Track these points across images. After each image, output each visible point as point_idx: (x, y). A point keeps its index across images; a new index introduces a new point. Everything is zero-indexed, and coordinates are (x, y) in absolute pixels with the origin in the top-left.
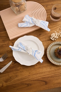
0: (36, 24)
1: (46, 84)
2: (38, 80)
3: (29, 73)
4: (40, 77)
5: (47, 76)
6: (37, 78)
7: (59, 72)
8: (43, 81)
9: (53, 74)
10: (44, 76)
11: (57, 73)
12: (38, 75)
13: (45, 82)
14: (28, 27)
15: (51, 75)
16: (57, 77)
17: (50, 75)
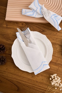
0: (44, 16)
1: (17, 91)
2: (11, 81)
3: (7, 69)
4: (15, 80)
5: (23, 82)
6: (12, 79)
7: (39, 85)
8: (16, 86)
9: (31, 85)
10: (21, 82)
11: (37, 87)
12: (14, 76)
13: (18, 87)
14: (34, 17)
15: (29, 84)
16: (34, 90)
17: (27, 84)
